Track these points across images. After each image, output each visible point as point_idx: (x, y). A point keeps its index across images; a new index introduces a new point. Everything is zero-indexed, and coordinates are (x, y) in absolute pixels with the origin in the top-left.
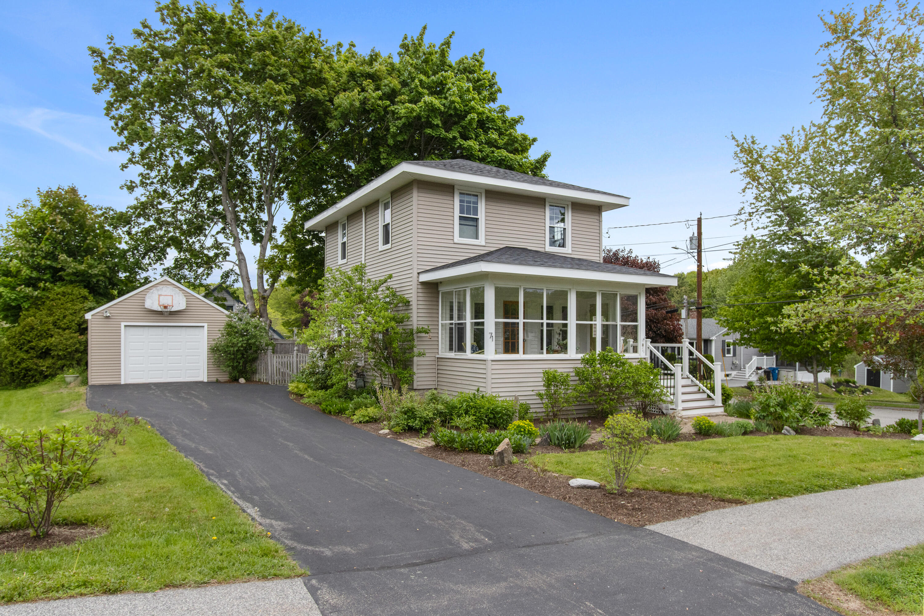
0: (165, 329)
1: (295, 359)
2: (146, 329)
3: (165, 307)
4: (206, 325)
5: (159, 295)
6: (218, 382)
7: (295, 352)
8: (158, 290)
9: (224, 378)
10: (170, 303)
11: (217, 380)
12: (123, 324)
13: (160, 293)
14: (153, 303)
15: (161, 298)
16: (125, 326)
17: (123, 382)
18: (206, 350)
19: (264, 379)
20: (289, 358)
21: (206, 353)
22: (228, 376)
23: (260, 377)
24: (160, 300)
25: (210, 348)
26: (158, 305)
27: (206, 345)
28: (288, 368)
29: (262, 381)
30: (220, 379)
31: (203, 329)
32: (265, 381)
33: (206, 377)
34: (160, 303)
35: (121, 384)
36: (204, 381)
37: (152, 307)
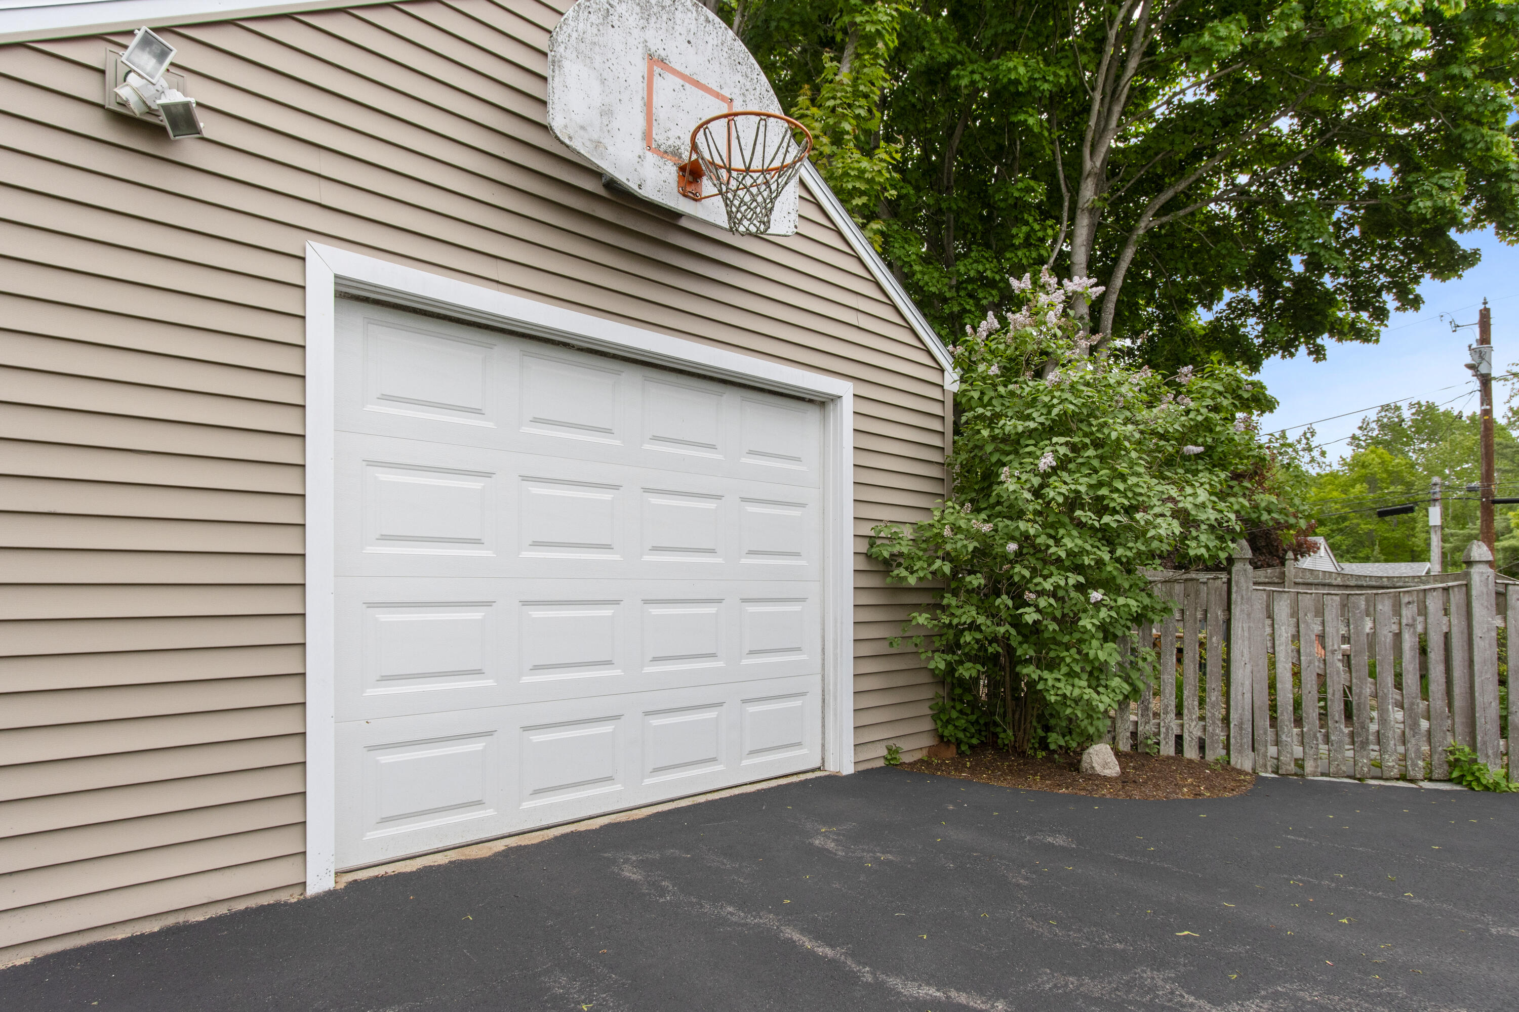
0: (632, 383)
2: (506, 355)
3: (688, 178)
4: (846, 391)
5: (655, 62)
6: (891, 766)
8: (645, 9)
9: (915, 737)
11: (892, 753)
12: (323, 265)
13: (655, 40)
14: (607, 112)
15: (663, 86)
16: (339, 286)
17: (318, 880)
18: (849, 563)
19: (1179, 739)
20: (1408, 613)
21: (849, 581)
22: (927, 725)
23: (1150, 728)
24: (657, 101)
25: (864, 547)
26: (639, 146)
27: (849, 529)
28: (1398, 676)
29: (1168, 749)
30: (904, 745)
31: (824, 420)
32: (1191, 753)
33: (849, 739)
34: (659, 136)
35: (312, 890)
36: (832, 767)
37: (598, 144)
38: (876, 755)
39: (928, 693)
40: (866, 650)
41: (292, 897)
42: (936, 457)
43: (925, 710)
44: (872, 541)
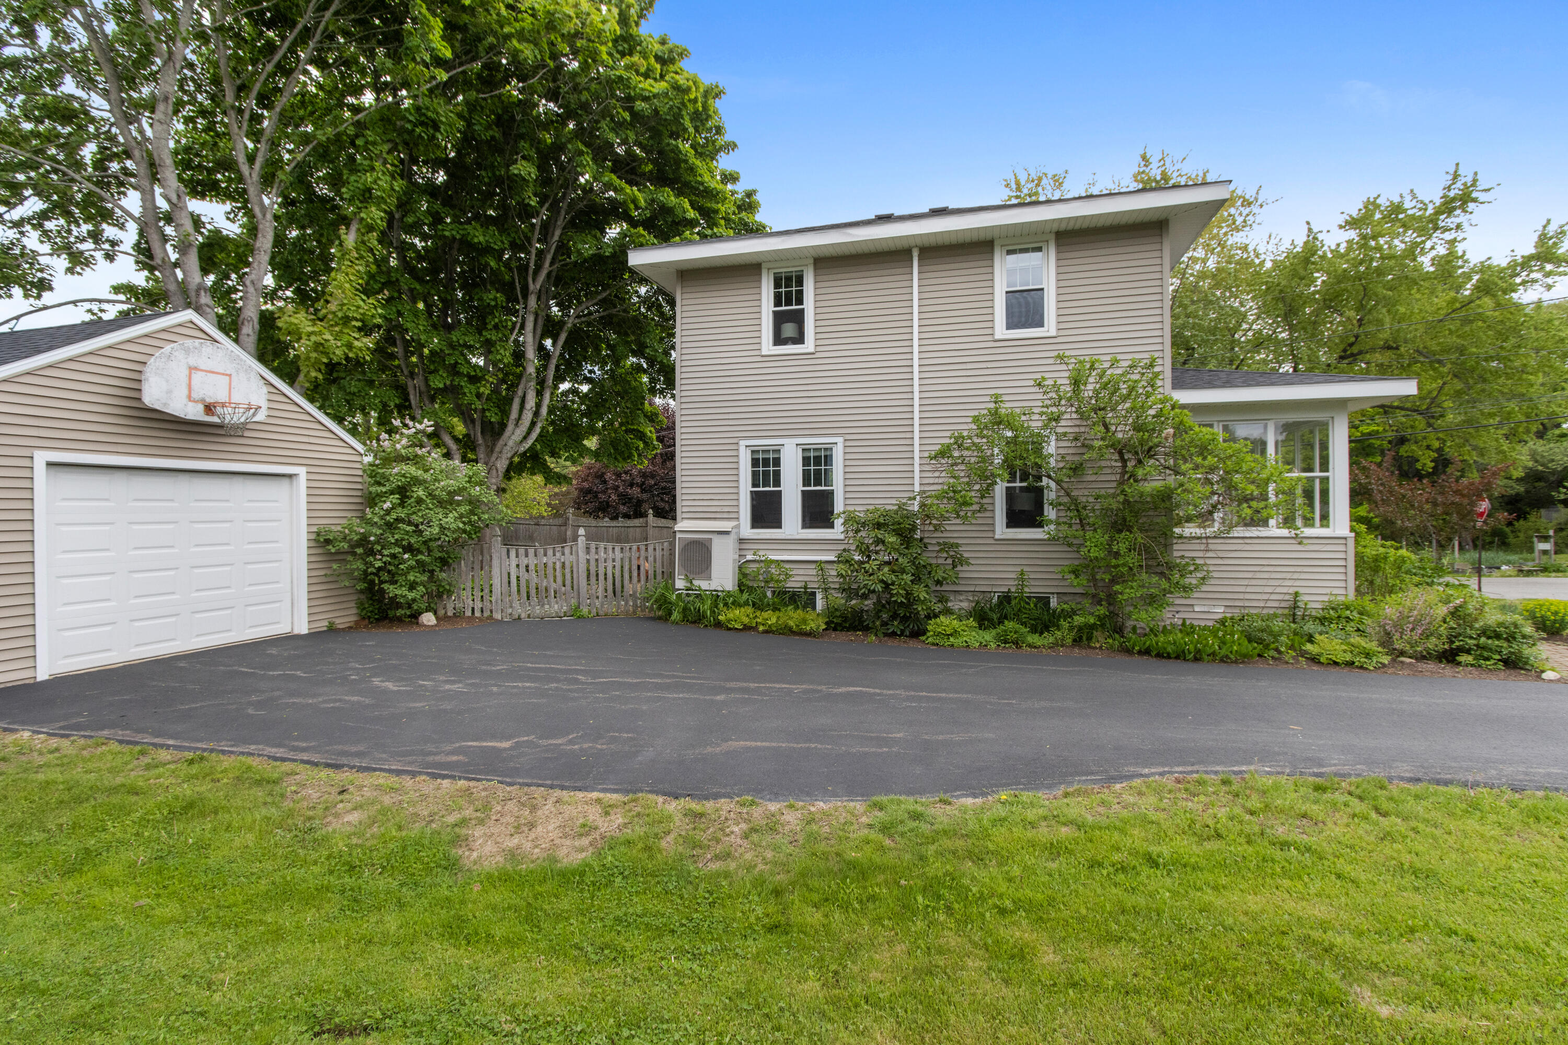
0: (184, 479)
1: (582, 556)
2: (120, 477)
3: (209, 409)
4: (302, 471)
5: (192, 369)
6: (332, 630)
7: (581, 541)
8: (187, 351)
9: (346, 617)
10: (222, 396)
11: (331, 624)
12: (41, 458)
13: (192, 361)
14: (169, 392)
15: (197, 377)
16: (50, 464)
17: (42, 675)
18: (304, 544)
19: (473, 609)
20: (558, 554)
21: (304, 551)
22: (354, 611)
23: (461, 605)
24: (193, 383)
25: (313, 536)
26: (185, 400)
27: (304, 529)
28: (555, 577)
29: (469, 613)
30: (338, 621)
31: (291, 483)
32: (478, 614)
33: (305, 619)
34: (194, 395)
35: (39, 679)
36: (296, 632)
37: (165, 404)
38: (322, 625)
39: (355, 597)
40: (314, 580)
41: (32, 681)
42: (359, 493)
43: (353, 605)
44: (318, 534)
